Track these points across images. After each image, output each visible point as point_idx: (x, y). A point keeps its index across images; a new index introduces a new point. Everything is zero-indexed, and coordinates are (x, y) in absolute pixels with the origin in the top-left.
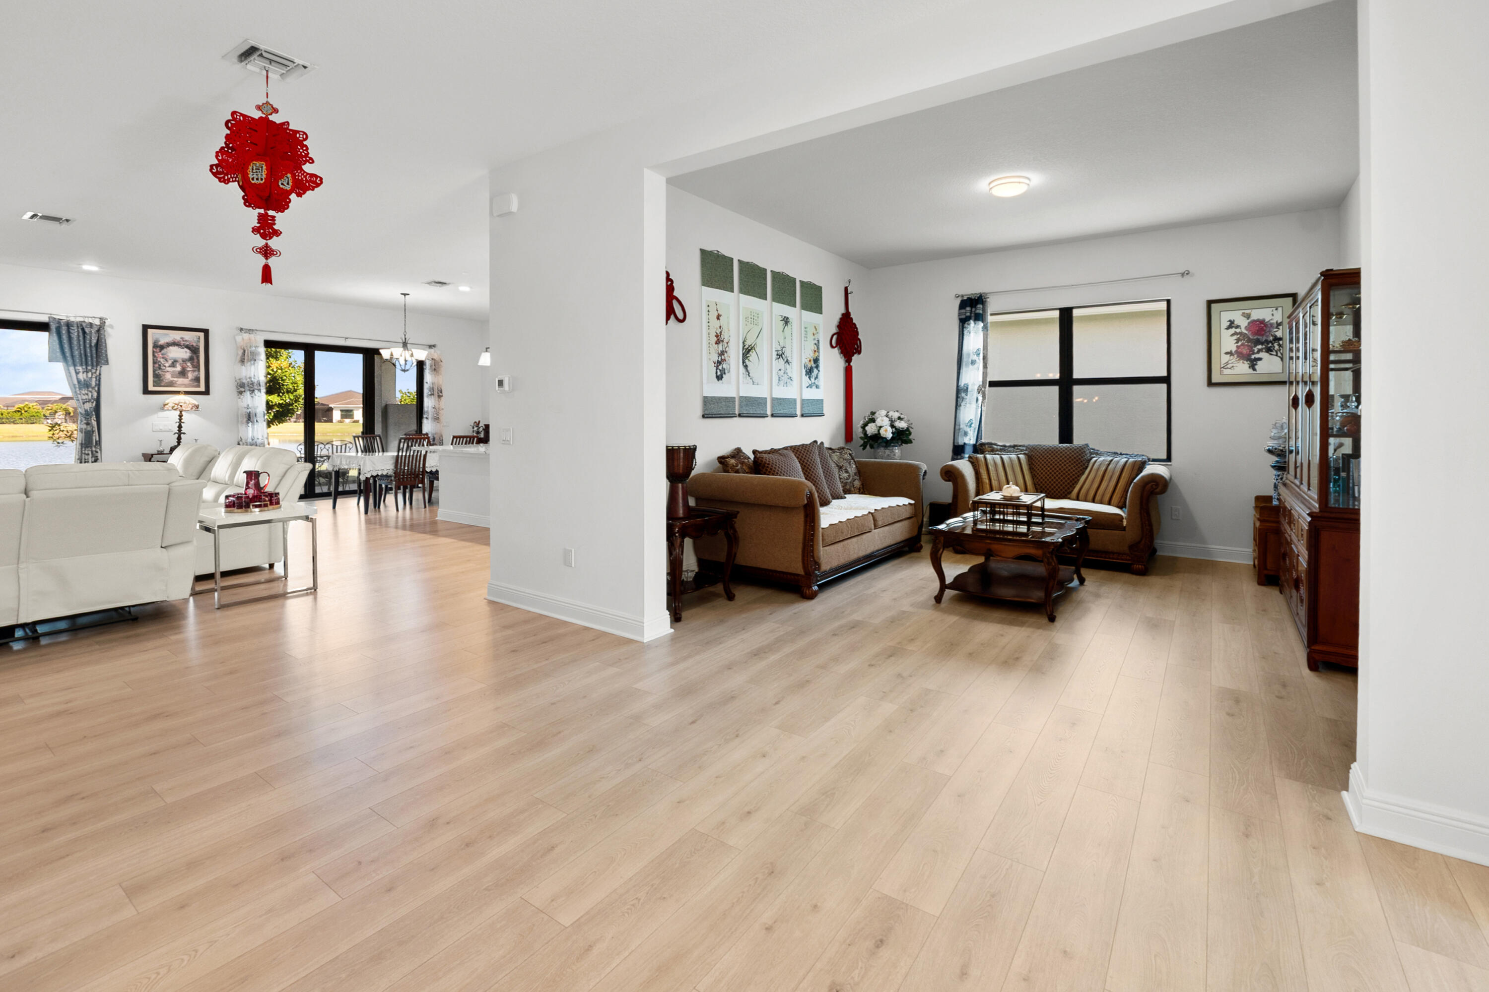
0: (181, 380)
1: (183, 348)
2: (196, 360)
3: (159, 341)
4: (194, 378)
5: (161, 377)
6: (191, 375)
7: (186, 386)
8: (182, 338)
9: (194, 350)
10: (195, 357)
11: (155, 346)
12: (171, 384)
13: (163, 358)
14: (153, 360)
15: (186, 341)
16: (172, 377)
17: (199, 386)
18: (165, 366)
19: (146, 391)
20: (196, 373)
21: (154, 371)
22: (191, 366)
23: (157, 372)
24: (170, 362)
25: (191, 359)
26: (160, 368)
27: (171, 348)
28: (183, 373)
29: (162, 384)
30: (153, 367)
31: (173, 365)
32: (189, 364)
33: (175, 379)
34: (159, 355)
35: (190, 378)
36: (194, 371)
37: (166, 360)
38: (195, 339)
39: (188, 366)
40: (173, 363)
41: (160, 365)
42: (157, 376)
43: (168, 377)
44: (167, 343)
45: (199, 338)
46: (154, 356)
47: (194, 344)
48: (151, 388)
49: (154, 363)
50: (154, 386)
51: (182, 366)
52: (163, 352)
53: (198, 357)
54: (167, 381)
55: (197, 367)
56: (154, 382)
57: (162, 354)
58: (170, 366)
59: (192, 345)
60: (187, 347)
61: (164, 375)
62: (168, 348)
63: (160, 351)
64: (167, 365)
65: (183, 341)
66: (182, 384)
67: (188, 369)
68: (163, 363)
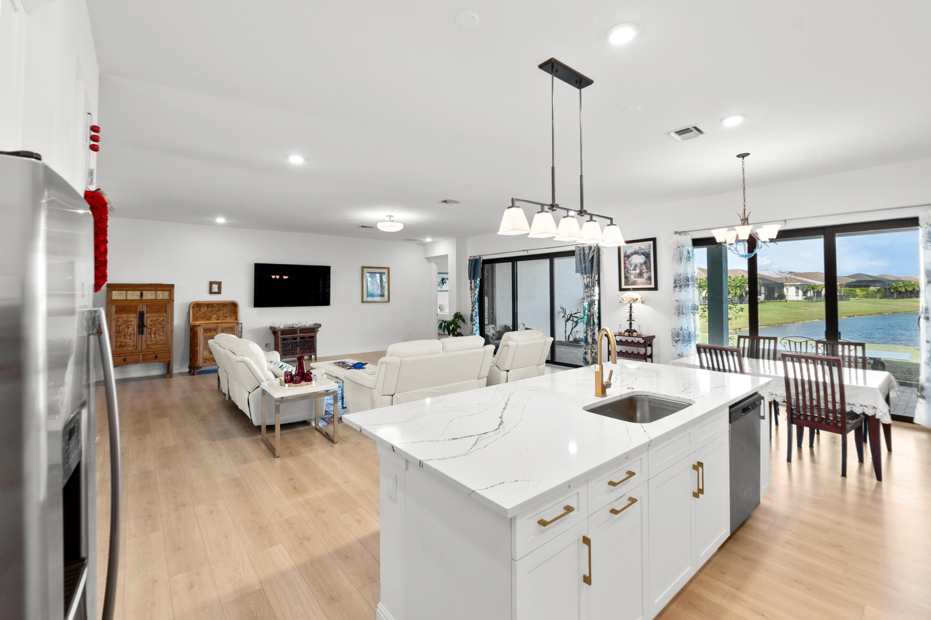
0: (640, 280)
1: (640, 255)
2: (648, 264)
3: (627, 252)
4: (647, 277)
5: (628, 278)
6: (645, 276)
7: (643, 284)
8: (640, 248)
9: (647, 255)
10: (648, 261)
11: (625, 257)
12: (634, 283)
13: (629, 264)
14: (624, 266)
15: (642, 249)
16: (635, 278)
17: (650, 284)
18: (630, 270)
19: (621, 289)
20: (649, 274)
21: (625, 274)
22: (645, 269)
23: (626, 275)
24: (633, 267)
25: (645, 263)
26: (628, 272)
27: (634, 256)
28: (641, 275)
29: (629, 283)
30: (625, 271)
31: (635, 269)
32: (644, 267)
33: (636, 279)
34: (627, 262)
35: (645, 278)
36: (647, 272)
37: (631, 266)
38: (648, 247)
39: (643, 269)
40: (635, 267)
41: (628, 270)
42: (626, 277)
43: (632, 278)
44: (631, 253)
45: (650, 246)
46: (625, 263)
47: (647, 251)
48: (623, 286)
49: (625, 268)
50: (625, 285)
51: (640, 269)
52: (629, 259)
53: (650, 261)
54: (632, 281)
55: (649, 268)
56: (625, 282)
57: (629, 262)
58: (633, 270)
59: (646, 252)
60: (643, 254)
61: (630, 276)
62: (632, 257)
63: (628, 260)
64: (631, 269)
65: (641, 250)
66: (641, 282)
67: (644, 271)
68: (629, 267)
